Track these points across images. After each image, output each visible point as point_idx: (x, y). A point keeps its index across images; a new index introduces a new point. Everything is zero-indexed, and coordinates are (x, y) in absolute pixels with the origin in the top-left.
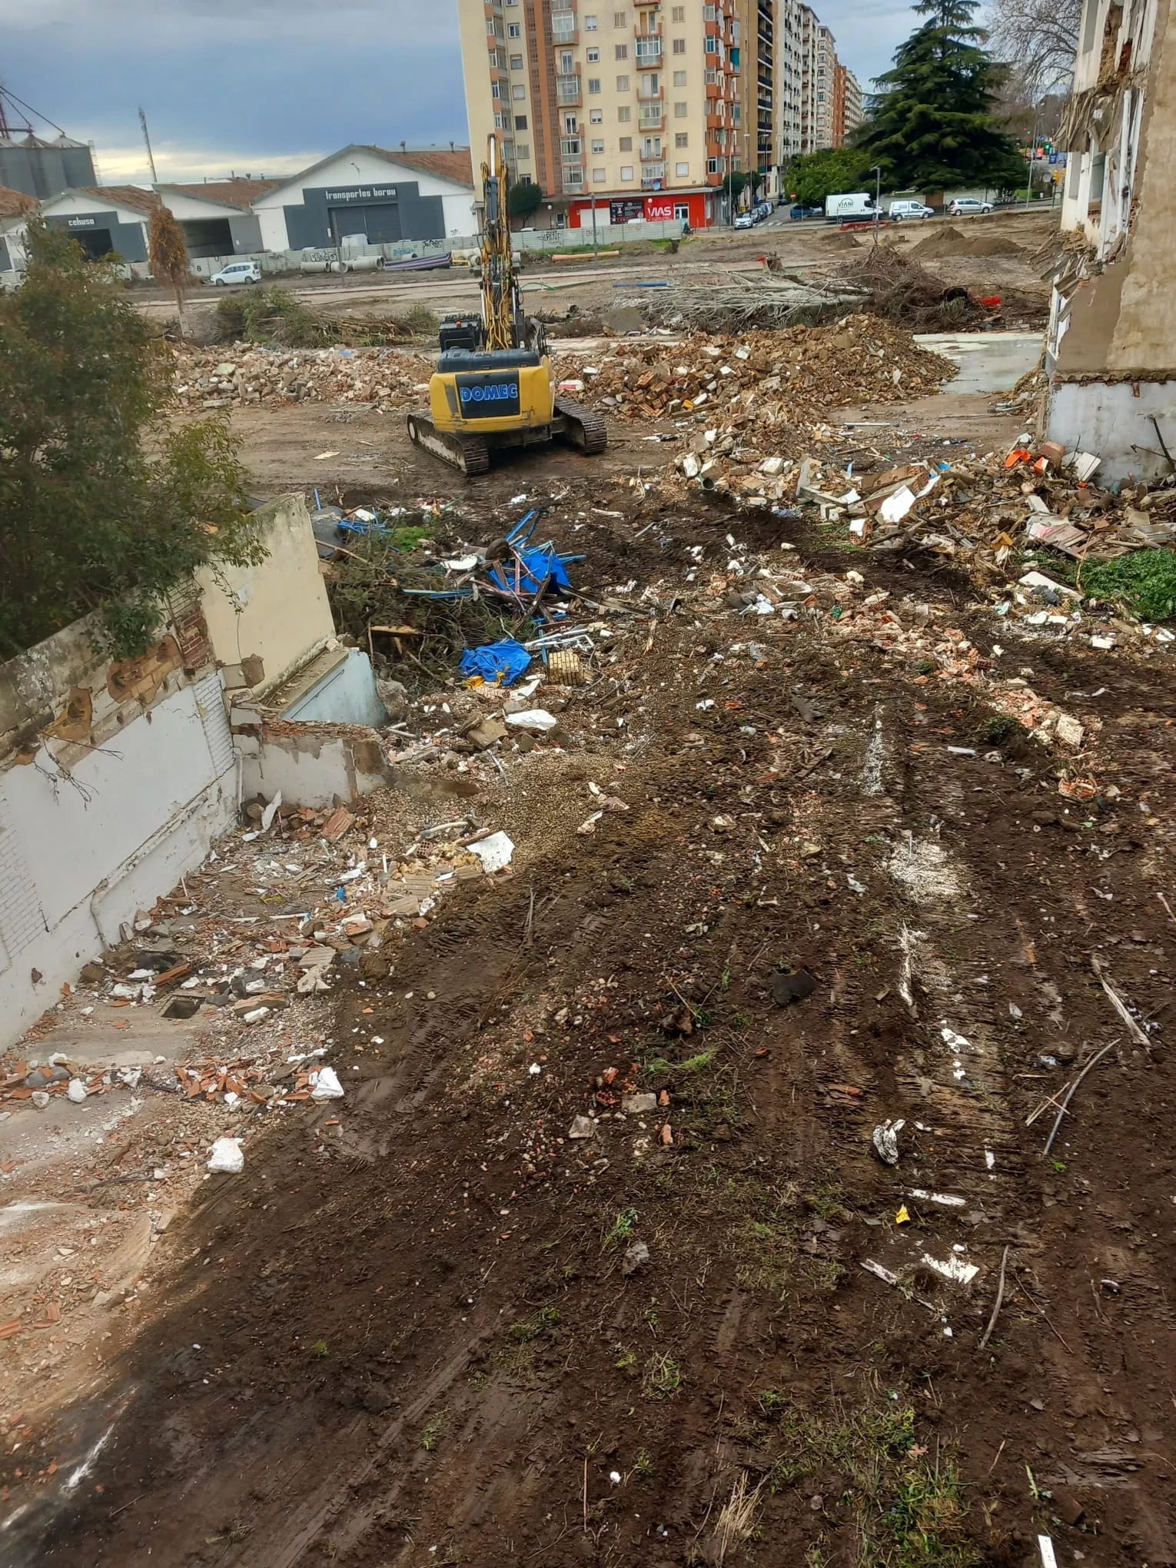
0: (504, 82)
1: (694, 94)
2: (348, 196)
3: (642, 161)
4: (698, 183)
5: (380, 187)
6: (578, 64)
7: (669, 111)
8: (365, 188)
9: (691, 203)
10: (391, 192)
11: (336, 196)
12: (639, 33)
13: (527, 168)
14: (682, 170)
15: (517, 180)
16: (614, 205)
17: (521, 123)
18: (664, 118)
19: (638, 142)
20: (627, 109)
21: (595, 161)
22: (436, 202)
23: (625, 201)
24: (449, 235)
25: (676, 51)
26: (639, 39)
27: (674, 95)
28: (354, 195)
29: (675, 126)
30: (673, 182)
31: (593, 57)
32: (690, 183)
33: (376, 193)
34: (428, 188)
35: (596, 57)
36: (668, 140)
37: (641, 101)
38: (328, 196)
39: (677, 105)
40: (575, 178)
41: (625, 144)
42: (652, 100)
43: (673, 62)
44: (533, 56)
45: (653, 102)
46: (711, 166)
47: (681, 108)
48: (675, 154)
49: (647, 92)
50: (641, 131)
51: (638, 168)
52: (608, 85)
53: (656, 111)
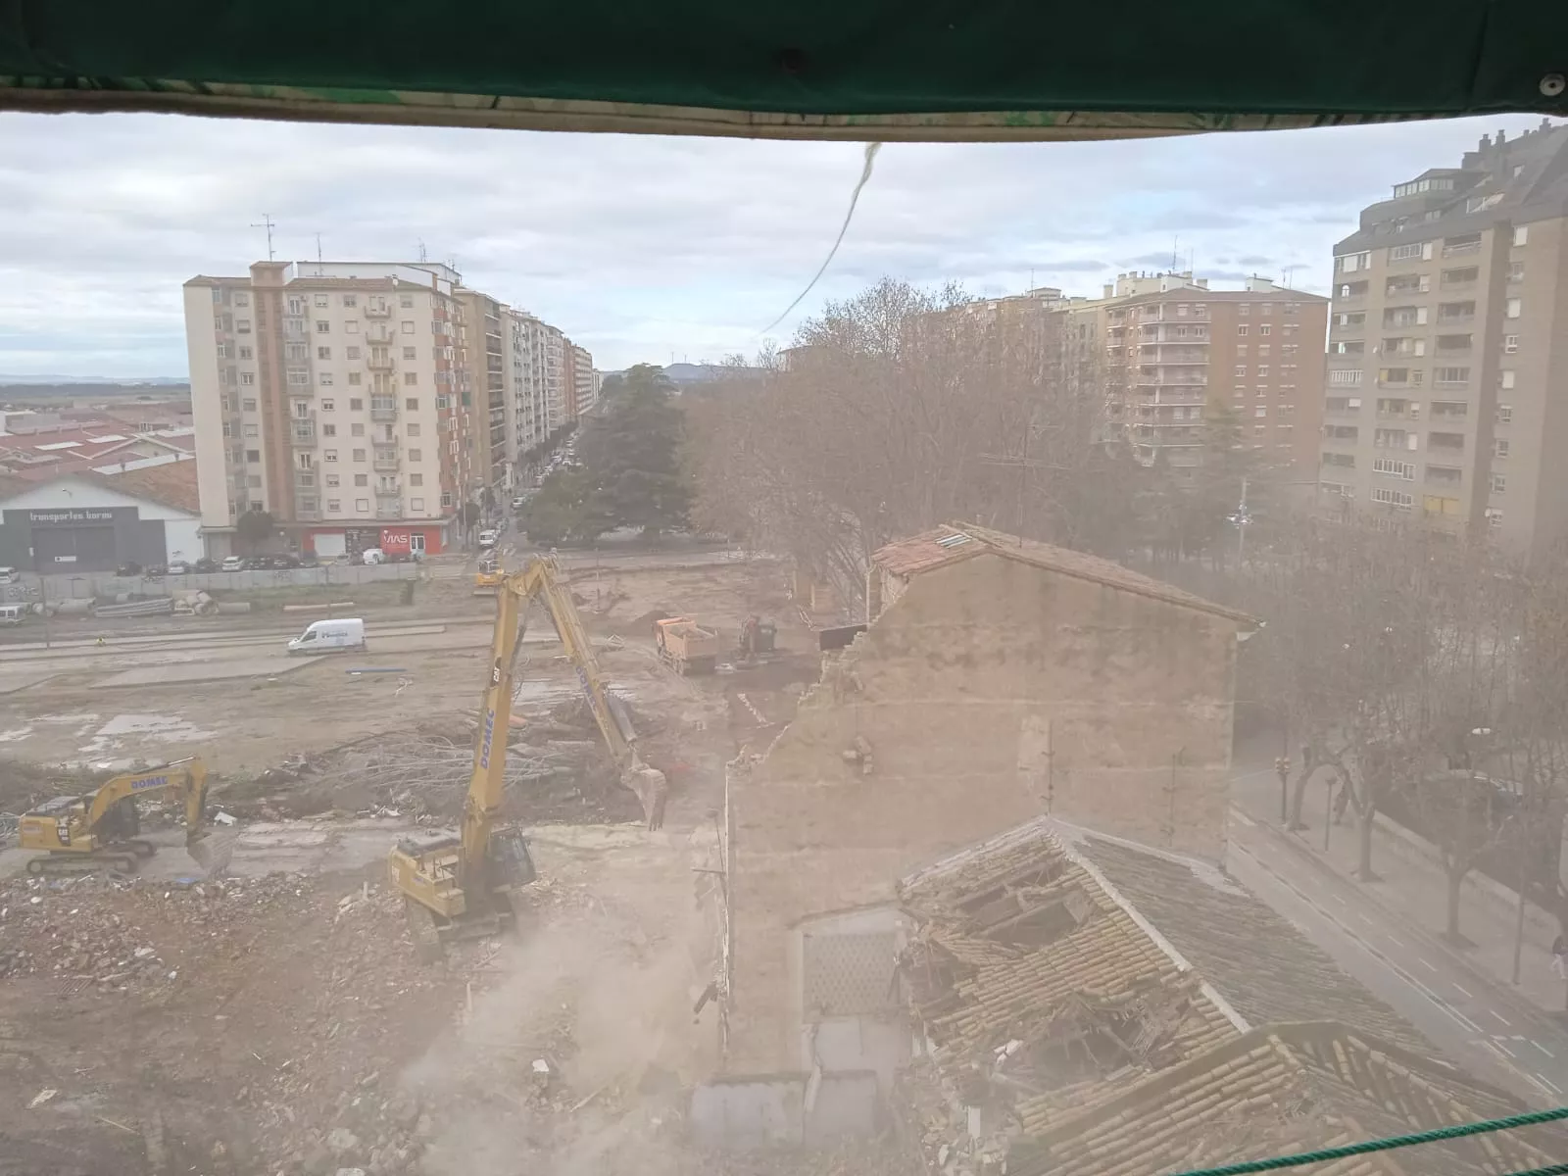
0: (237, 423)
1: (428, 442)
2: (56, 518)
3: (378, 496)
4: (434, 516)
5: (93, 510)
6: (313, 412)
7: (404, 455)
8: (76, 511)
9: (426, 533)
10: (109, 516)
11: (42, 518)
12: (373, 391)
13: (261, 494)
14: (417, 505)
15: (248, 508)
16: (349, 532)
17: (254, 456)
18: (399, 461)
19: (374, 479)
20: (363, 451)
21: (329, 493)
22: (159, 525)
23: (360, 529)
24: (171, 559)
25: (409, 408)
26: (373, 396)
27: (408, 442)
28: (63, 517)
29: (409, 467)
30: (409, 514)
31: (329, 407)
32: (425, 516)
33: (89, 516)
34: (148, 512)
35: (331, 406)
36: (403, 479)
37: (376, 445)
38: (33, 517)
39: (411, 451)
40: (310, 506)
41: (360, 480)
42: (388, 445)
43: (406, 416)
44: (267, 401)
45: (388, 449)
46: (445, 500)
47: (415, 455)
48: (410, 491)
49: (382, 438)
50: (377, 471)
51: (373, 502)
52: (343, 430)
53: (392, 456)
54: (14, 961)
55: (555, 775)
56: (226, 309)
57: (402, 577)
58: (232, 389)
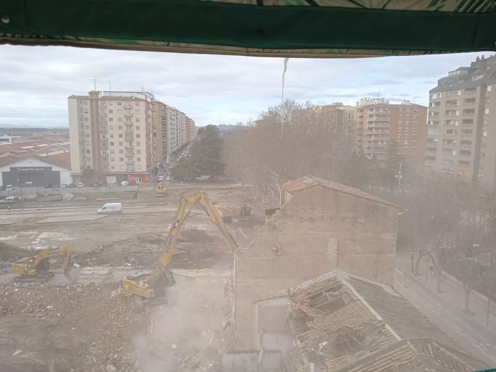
0: (83, 141)
1: (143, 148)
2: (26, 170)
3: (127, 164)
4: (144, 171)
5: (38, 168)
6: (107, 138)
7: (135, 152)
8: (33, 168)
9: (142, 176)
10: (43, 169)
11: (22, 170)
13: (90, 163)
14: (139, 167)
15: (86, 167)
16: (117, 176)
17: (88, 151)
18: (134, 154)
19: (126, 159)
20: (122, 150)
21: (111, 164)
22: (58, 173)
23: (121, 175)
24: (62, 183)
25: (137, 137)
26: (126, 133)
27: (137, 148)
28: (29, 170)
29: (137, 156)
30: (136, 170)
31: (112, 136)
32: (141, 171)
33: (36, 169)
34: (55, 169)
35: (113, 136)
36: (135, 159)
37: (127, 149)
38: (19, 169)
39: (137, 151)
40: (105, 167)
41: (121, 159)
42: (130, 148)
43: (136, 140)
44: (93, 134)
45: (130, 150)
46: (148, 166)
47: (139, 152)
48: (137, 163)
49: (129, 146)
50: (126, 157)
51: (125, 167)
52: (116, 144)
53: (131, 152)
54: (9, 309)
55: (180, 253)
56: (81, 106)
57: (134, 190)
58: (82, 130)
